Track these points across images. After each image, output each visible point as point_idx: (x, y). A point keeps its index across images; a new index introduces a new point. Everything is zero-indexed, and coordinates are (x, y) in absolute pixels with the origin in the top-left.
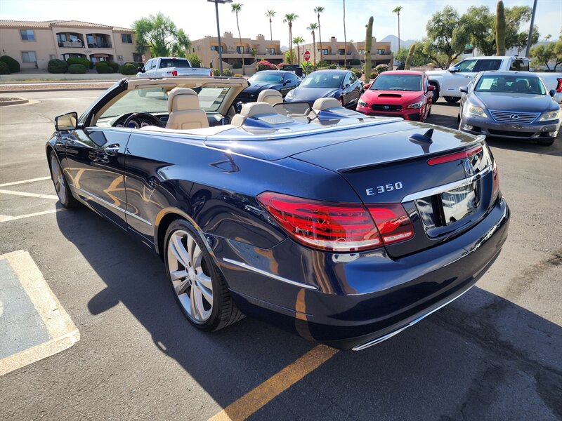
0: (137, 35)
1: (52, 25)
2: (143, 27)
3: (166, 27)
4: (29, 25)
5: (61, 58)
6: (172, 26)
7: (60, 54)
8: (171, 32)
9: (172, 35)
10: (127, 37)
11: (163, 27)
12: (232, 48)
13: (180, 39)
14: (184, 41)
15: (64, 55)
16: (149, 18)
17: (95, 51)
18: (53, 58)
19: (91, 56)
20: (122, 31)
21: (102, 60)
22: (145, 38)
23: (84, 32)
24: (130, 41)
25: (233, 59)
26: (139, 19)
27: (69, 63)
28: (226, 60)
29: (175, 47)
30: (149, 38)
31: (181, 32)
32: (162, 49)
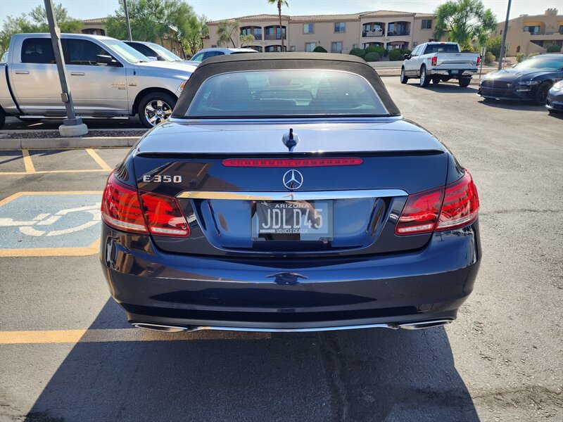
0: (437, 20)
1: (362, 16)
2: (445, 11)
3: (471, 9)
4: (343, 18)
5: (362, 47)
6: (480, 6)
7: (362, 43)
8: (477, 13)
9: (477, 18)
10: (427, 22)
11: (468, 8)
12: (553, 28)
13: (484, 21)
14: (489, 22)
15: (365, 44)
17: (393, 39)
18: (356, 47)
19: (388, 44)
20: (423, 17)
21: (397, 47)
22: (446, 22)
23: (386, 21)
24: (430, 27)
25: (551, 41)
27: (367, 51)
28: (541, 43)
29: (477, 30)
30: (450, 22)
31: (489, 13)
32: (461, 34)
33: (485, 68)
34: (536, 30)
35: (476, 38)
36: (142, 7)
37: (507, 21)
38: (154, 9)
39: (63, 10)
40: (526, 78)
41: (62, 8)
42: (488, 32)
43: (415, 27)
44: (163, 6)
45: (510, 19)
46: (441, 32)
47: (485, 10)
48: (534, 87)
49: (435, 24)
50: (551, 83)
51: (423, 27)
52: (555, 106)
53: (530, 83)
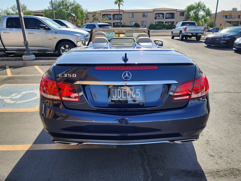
0: (186, 12)
1: (154, 10)
2: (190, 8)
3: (201, 8)
4: (146, 11)
5: (154, 24)
6: (204, 7)
7: (154, 22)
8: (203, 10)
9: (203, 11)
10: (182, 13)
11: (200, 7)
12: (235, 16)
13: (206, 13)
14: (208, 13)
15: (156, 22)
16: (194, 4)
17: (168, 20)
18: (152, 24)
19: (166, 22)
20: (180, 11)
21: (169, 24)
22: (190, 13)
23: (165, 13)
24: (183, 15)
25: (234, 22)
26: (189, 5)
27: (157, 25)
28: (230, 22)
29: (203, 17)
30: (192, 13)
31: (208, 9)
32: (197, 18)
33: (207, 33)
34: (228, 17)
35: (203, 20)
36: (60, 6)
37: (216, 13)
38: (65, 6)
39: (25, 7)
40: (224, 37)
41: (25, 6)
42: (208, 17)
43: (177, 15)
44: (69, 5)
45: (217, 12)
46: (188, 17)
47: (207, 8)
48: (228, 40)
49: (185, 14)
50: (235, 39)
51: (180, 15)
52: (237, 48)
53: (226, 39)
